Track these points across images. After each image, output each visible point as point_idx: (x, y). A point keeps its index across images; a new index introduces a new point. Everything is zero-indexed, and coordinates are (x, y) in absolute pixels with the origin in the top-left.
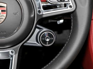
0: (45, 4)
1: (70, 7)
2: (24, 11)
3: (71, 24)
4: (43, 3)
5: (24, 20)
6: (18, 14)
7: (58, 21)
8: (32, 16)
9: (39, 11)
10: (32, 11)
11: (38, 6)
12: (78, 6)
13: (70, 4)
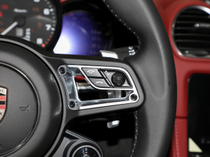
0: (83, 88)
1: (134, 97)
2: (42, 103)
3: (135, 130)
4: (80, 84)
5: (41, 122)
6: (29, 108)
7: (108, 124)
8: (58, 113)
9: (72, 104)
10: (58, 104)
11: (70, 92)
12: (147, 97)
13: (132, 91)
